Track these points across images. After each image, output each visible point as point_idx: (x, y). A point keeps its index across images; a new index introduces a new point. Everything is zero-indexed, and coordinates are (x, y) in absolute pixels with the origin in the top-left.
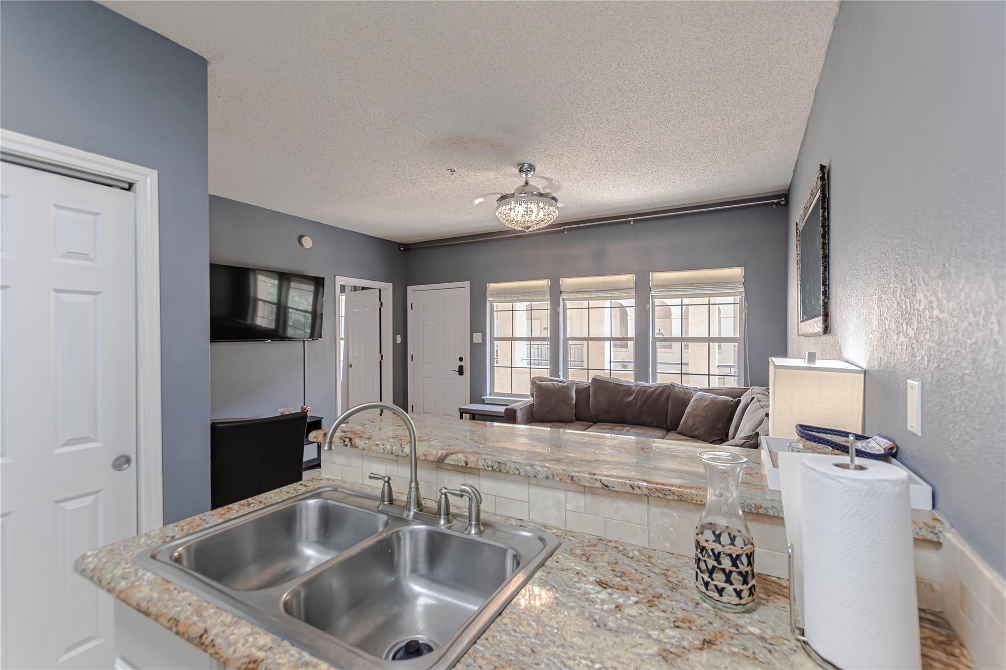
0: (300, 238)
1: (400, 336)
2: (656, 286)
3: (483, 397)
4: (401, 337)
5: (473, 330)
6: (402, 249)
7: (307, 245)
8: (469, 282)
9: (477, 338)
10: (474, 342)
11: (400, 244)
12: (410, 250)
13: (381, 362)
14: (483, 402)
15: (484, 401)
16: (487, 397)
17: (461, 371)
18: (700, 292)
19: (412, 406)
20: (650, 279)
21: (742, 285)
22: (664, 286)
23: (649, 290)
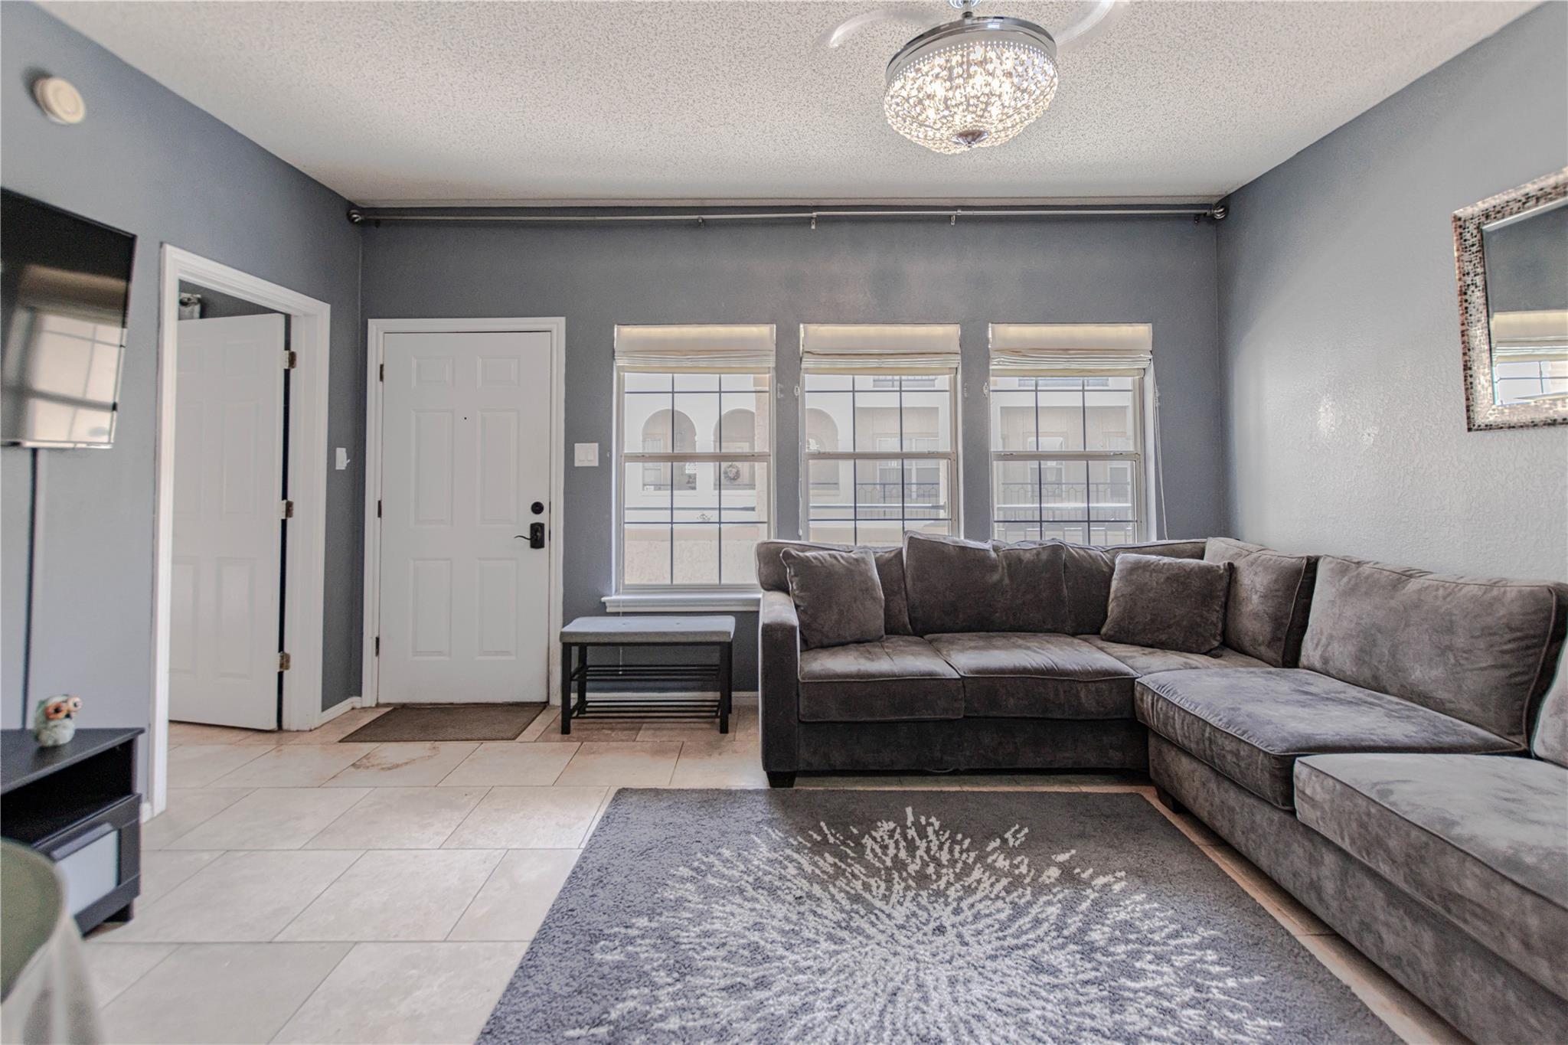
0: (34, 80)
1: (344, 450)
2: (1001, 351)
3: (603, 599)
4: (347, 452)
5: (574, 434)
6: (357, 218)
7: (67, 113)
8: (563, 319)
9: (587, 455)
10: (577, 464)
11: (350, 206)
12: (378, 223)
13: (284, 523)
14: (601, 610)
15: (606, 608)
16: (614, 597)
17: (537, 537)
18: (1077, 367)
19: (378, 640)
20: (990, 336)
21: (1151, 357)
22: (1016, 351)
23: (987, 358)
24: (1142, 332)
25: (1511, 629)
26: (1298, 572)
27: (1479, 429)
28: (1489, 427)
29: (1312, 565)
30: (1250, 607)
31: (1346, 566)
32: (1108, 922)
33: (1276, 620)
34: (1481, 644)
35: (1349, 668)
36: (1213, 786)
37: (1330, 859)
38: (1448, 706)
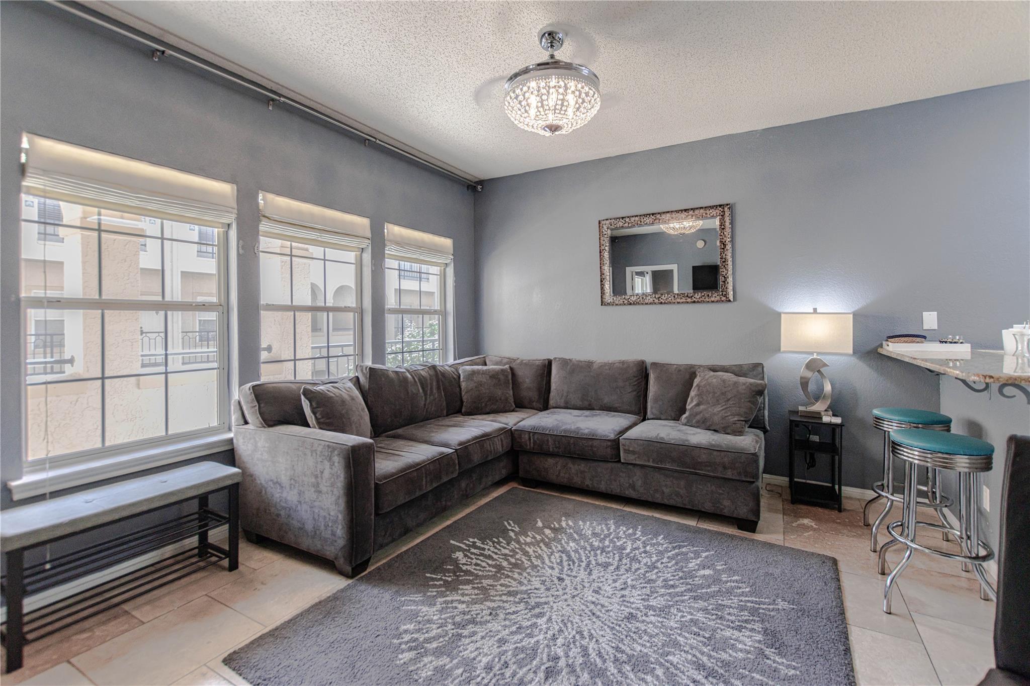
2: (391, 241)
14: (8, 500)
16: (26, 479)
20: (385, 229)
21: (452, 257)
22: (401, 243)
23: (384, 246)
24: (447, 243)
25: (634, 377)
26: (544, 366)
27: (605, 305)
28: (609, 304)
29: (550, 362)
30: (526, 385)
31: (565, 362)
32: (590, 537)
33: (539, 390)
34: (627, 383)
35: (579, 403)
36: (570, 465)
37: (638, 472)
38: (619, 409)
